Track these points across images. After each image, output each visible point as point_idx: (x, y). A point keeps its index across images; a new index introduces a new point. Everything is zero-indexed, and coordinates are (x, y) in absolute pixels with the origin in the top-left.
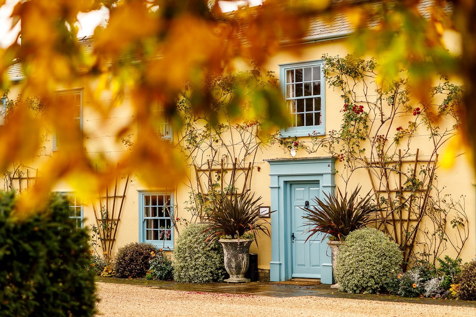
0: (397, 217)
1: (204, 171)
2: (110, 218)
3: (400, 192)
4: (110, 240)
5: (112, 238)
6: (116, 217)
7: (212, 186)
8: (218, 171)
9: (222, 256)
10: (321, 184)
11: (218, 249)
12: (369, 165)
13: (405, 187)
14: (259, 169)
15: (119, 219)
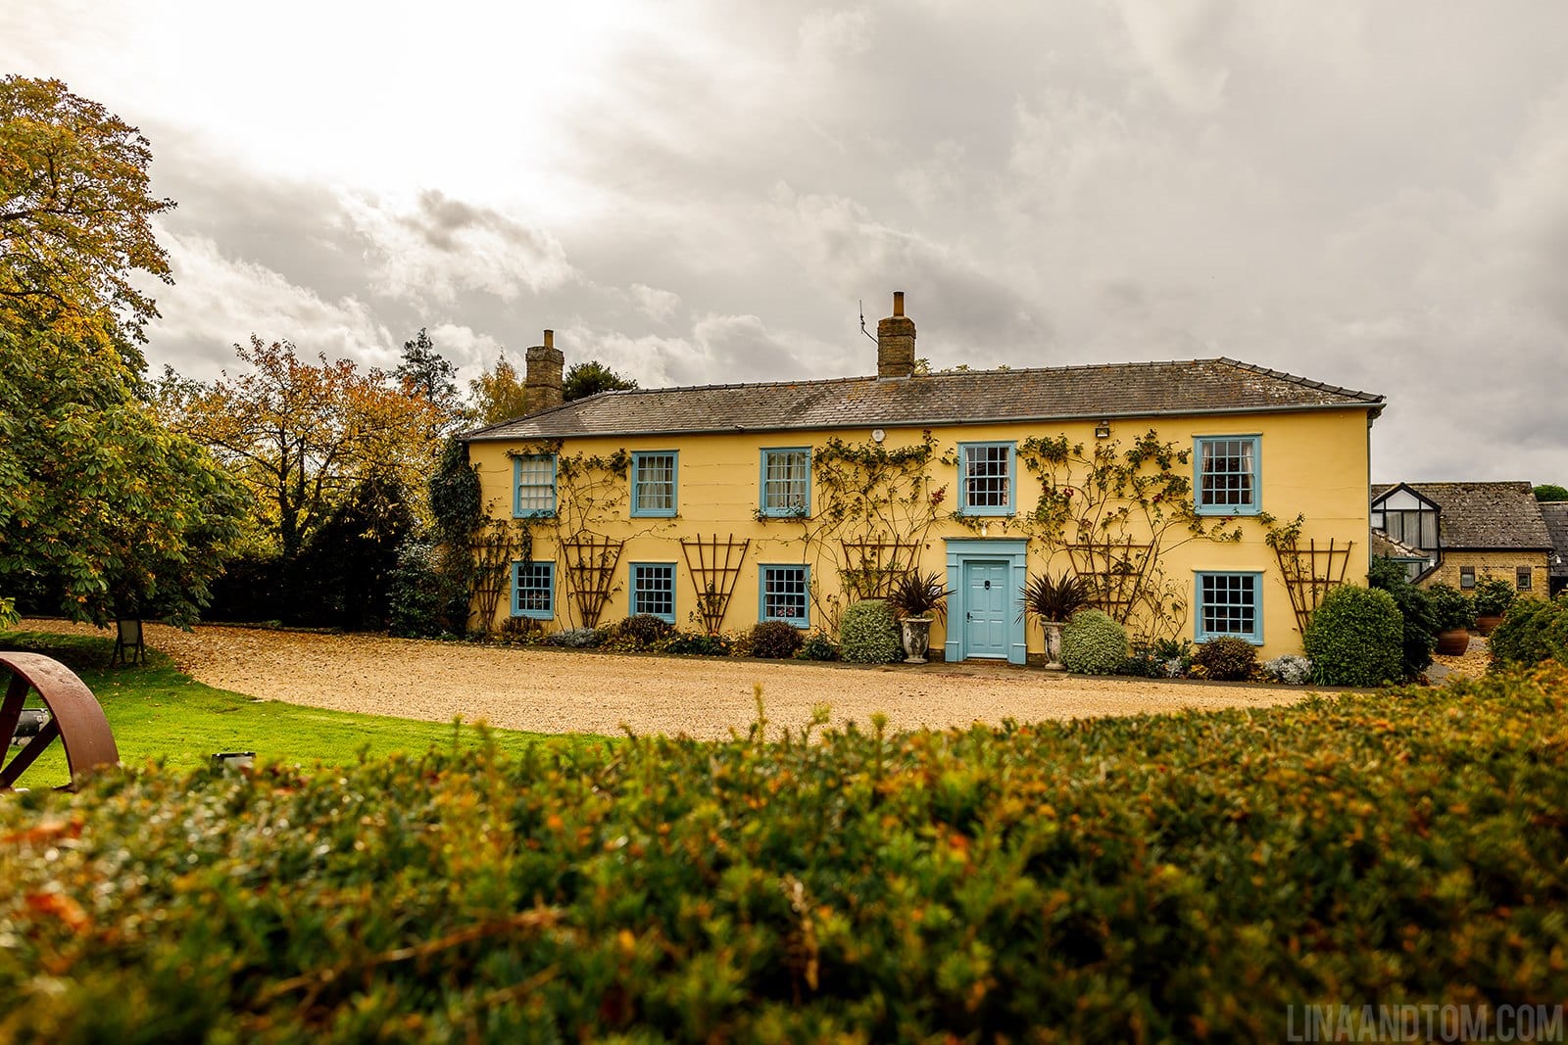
0: (1103, 599)
1: (854, 546)
2: (718, 591)
3: (1105, 576)
4: (717, 616)
5: (721, 613)
6: (727, 591)
7: (864, 561)
8: (874, 547)
9: (901, 636)
10: (1011, 565)
11: (899, 629)
12: (1070, 548)
13: (1112, 571)
14: (928, 546)
15: (730, 595)
